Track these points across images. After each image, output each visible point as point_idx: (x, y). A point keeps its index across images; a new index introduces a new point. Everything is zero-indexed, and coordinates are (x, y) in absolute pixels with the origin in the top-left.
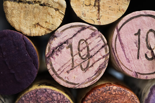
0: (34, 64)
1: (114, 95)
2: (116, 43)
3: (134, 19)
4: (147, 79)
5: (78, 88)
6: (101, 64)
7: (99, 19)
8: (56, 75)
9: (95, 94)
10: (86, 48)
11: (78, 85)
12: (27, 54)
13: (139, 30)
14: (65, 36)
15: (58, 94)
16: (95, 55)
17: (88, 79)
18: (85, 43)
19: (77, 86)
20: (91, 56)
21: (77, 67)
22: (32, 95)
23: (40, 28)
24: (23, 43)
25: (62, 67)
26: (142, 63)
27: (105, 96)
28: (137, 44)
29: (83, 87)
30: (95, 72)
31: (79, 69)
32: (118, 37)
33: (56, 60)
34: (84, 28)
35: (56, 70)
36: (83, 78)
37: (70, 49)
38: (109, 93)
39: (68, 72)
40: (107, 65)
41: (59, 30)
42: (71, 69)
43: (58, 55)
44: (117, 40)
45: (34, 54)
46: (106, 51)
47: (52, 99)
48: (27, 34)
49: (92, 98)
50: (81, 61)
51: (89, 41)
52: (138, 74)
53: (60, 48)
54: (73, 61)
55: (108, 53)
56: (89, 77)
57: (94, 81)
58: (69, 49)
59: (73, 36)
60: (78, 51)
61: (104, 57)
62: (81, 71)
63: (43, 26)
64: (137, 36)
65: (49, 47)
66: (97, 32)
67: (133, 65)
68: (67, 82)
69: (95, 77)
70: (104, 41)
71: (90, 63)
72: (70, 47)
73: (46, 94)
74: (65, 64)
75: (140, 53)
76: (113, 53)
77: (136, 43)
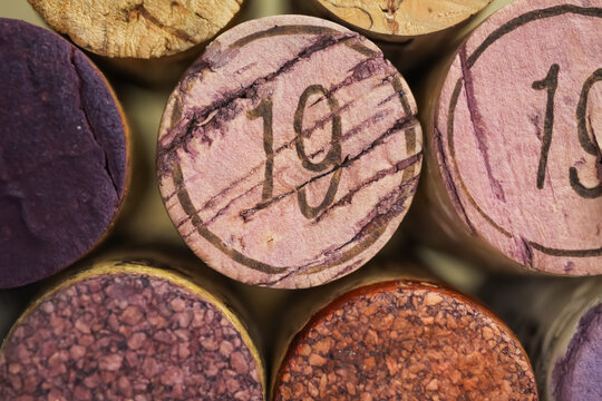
0: (107, 168)
1: (426, 329)
2: (455, 113)
3: (538, 21)
4: (571, 273)
5: (282, 287)
6: (383, 194)
7: (393, 11)
8: (194, 223)
9: (351, 318)
10: (329, 126)
11: (281, 275)
12: (82, 124)
13: (555, 69)
14: (248, 67)
15: (195, 304)
16: (362, 157)
17: (326, 254)
18: (325, 101)
19: (277, 277)
20: (347, 158)
21: (284, 200)
22: (86, 298)
23: (148, 28)
24: (70, 76)
25: (224, 192)
26: (554, 206)
27: (391, 330)
28: (542, 126)
29: (300, 287)
30: (358, 229)
31: (292, 208)
32: (463, 89)
33: (200, 161)
34: (326, 41)
35: (197, 205)
36: (305, 248)
37: (261, 120)
38: (408, 318)
39: (245, 218)
40: (408, 203)
41: (226, 39)
42: (259, 207)
43: (210, 142)
44: (459, 101)
45: (114, 126)
46: (410, 145)
47: (167, 318)
48: (92, 44)
49: (336, 332)
50: (303, 173)
51: (342, 96)
52: (535, 251)
53: (220, 113)
54: (271, 171)
55: (418, 155)
56: (329, 246)
57: (350, 263)
58: (259, 123)
59: (281, 70)
60: (293, 135)
61: (398, 167)
62: (300, 215)
63: (161, 20)
64: (544, 94)
65: (176, 104)
66: (380, 60)
67: (517, 211)
68: (238, 258)
69: (356, 247)
70: (404, 104)
71: (339, 187)
72: (265, 112)
73: (146, 298)
74: (235, 183)
75: (550, 164)
76: (438, 154)
77: (535, 121)
